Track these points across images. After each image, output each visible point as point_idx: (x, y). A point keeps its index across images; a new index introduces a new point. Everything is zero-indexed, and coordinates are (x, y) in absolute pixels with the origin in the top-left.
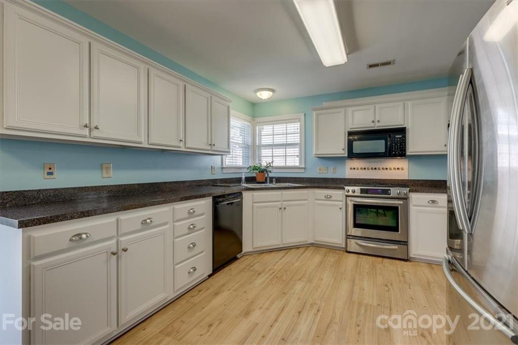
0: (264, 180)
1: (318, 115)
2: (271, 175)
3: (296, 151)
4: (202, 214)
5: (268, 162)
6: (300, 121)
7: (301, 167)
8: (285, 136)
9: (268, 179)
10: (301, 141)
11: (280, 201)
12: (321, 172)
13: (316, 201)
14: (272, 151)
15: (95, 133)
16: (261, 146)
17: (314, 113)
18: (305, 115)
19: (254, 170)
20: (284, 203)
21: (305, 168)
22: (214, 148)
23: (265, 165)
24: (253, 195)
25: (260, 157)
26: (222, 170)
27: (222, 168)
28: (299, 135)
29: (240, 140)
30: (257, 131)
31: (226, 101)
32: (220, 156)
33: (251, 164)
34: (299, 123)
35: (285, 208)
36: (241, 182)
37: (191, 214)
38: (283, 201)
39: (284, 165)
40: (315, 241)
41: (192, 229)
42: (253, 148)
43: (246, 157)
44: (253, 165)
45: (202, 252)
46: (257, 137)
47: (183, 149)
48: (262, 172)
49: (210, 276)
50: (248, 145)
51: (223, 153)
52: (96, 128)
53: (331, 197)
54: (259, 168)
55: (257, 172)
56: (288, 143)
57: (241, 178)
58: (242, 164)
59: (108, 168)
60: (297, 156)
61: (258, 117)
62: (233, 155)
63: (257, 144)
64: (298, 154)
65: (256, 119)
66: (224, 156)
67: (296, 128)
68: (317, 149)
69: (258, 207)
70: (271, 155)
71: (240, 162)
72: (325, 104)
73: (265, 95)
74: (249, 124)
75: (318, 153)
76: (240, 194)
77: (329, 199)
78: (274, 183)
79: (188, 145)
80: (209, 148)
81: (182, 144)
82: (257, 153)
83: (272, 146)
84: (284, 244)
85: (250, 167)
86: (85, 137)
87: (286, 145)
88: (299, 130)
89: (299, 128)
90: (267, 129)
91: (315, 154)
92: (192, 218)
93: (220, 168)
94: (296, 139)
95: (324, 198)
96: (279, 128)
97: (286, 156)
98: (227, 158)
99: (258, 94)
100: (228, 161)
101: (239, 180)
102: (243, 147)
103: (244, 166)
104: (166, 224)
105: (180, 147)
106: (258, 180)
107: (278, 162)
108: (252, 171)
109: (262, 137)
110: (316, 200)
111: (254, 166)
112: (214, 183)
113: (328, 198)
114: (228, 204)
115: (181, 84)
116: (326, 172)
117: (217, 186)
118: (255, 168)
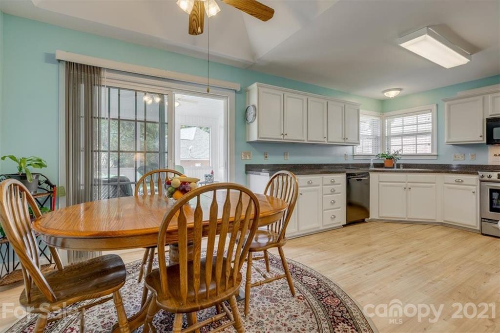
0: (392, 166)
1: (449, 106)
2: (398, 162)
3: (428, 139)
4: (339, 184)
5: (396, 150)
6: (431, 111)
7: (432, 154)
8: (416, 126)
9: (395, 165)
10: (432, 130)
11: (405, 182)
12: (456, 159)
13: (445, 185)
14: (402, 141)
15: (286, 137)
16: (390, 137)
17: (446, 103)
18: (437, 105)
19: (382, 157)
20: (409, 184)
21: (437, 155)
22: (347, 141)
23: (393, 152)
24: (379, 176)
25: (389, 146)
26: (353, 157)
27: (354, 156)
28: (431, 124)
29: (369, 132)
30: (386, 124)
31: (356, 105)
32: (352, 147)
33: (380, 152)
34: (431, 113)
35: (410, 188)
36: (369, 167)
37: (333, 182)
38: (409, 182)
39: (415, 152)
40: (444, 221)
41: (333, 192)
42: (382, 139)
43: (375, 147)
44: (381, 153)
45: (339, 208)
46: (386, 129)
47: (326, 143)
48: (390, 159)
49: (344, 226)
50: (377, 137)
51: (353, 145)
52: (286, 135)
53: (462, 181)
54: (387, 155)
55: (385, 159)
56: (418, 132)
57: (370, 164)
58: (371, 152)
59: (287, 155)
60: (429, 144)
61: (386, 112)
62: (363, 145)
63: (386, 135)
64: (430, 142)
65: (384, 113)
66: (355, 147)
67: (428, 118)
68: (449, 136)
69: (384, 186)
70: (401, 144)
71: (369, 151)
72: (460, 94)
73: (392, 94)
74: (378, 119)
75: (450, 140)
76: (367, 175)
77: (461, 183)
78: (401, 168)
79: (329, 140)
80: (344, 141)
81: (325, 140)
82: (386, 143)
83: (402, 136)
84: (409, 218)
85: (379, 155)
86: (281, 139)
87: (416, 134)
88: (431, 120)
89: (430, 118)
90: (397, 121)
91: (447, 142)
92: (333, 185)
93: (351, 155)
94: (429, 127)
95: (455, 182)
96: (409, 120)
97: (416, 144)
98: (357, 148)
99: (386, 94)
100: (358, 150)
101: (368, 165)
102: (372, 139)
103: (374, 154)
104: (319, 185)
105: (324, 142)
106: (386, 165)
107: (408, 150)
108: (381, 158)
109: (392, 129)
110: (445, 183)
111: (383, 154)
112: (347, 166)
113: (459, 182)
114: (358, 180)
115: (325, 102)
116: (463, 159)
117: (349, 169)
118: (383, 156)
